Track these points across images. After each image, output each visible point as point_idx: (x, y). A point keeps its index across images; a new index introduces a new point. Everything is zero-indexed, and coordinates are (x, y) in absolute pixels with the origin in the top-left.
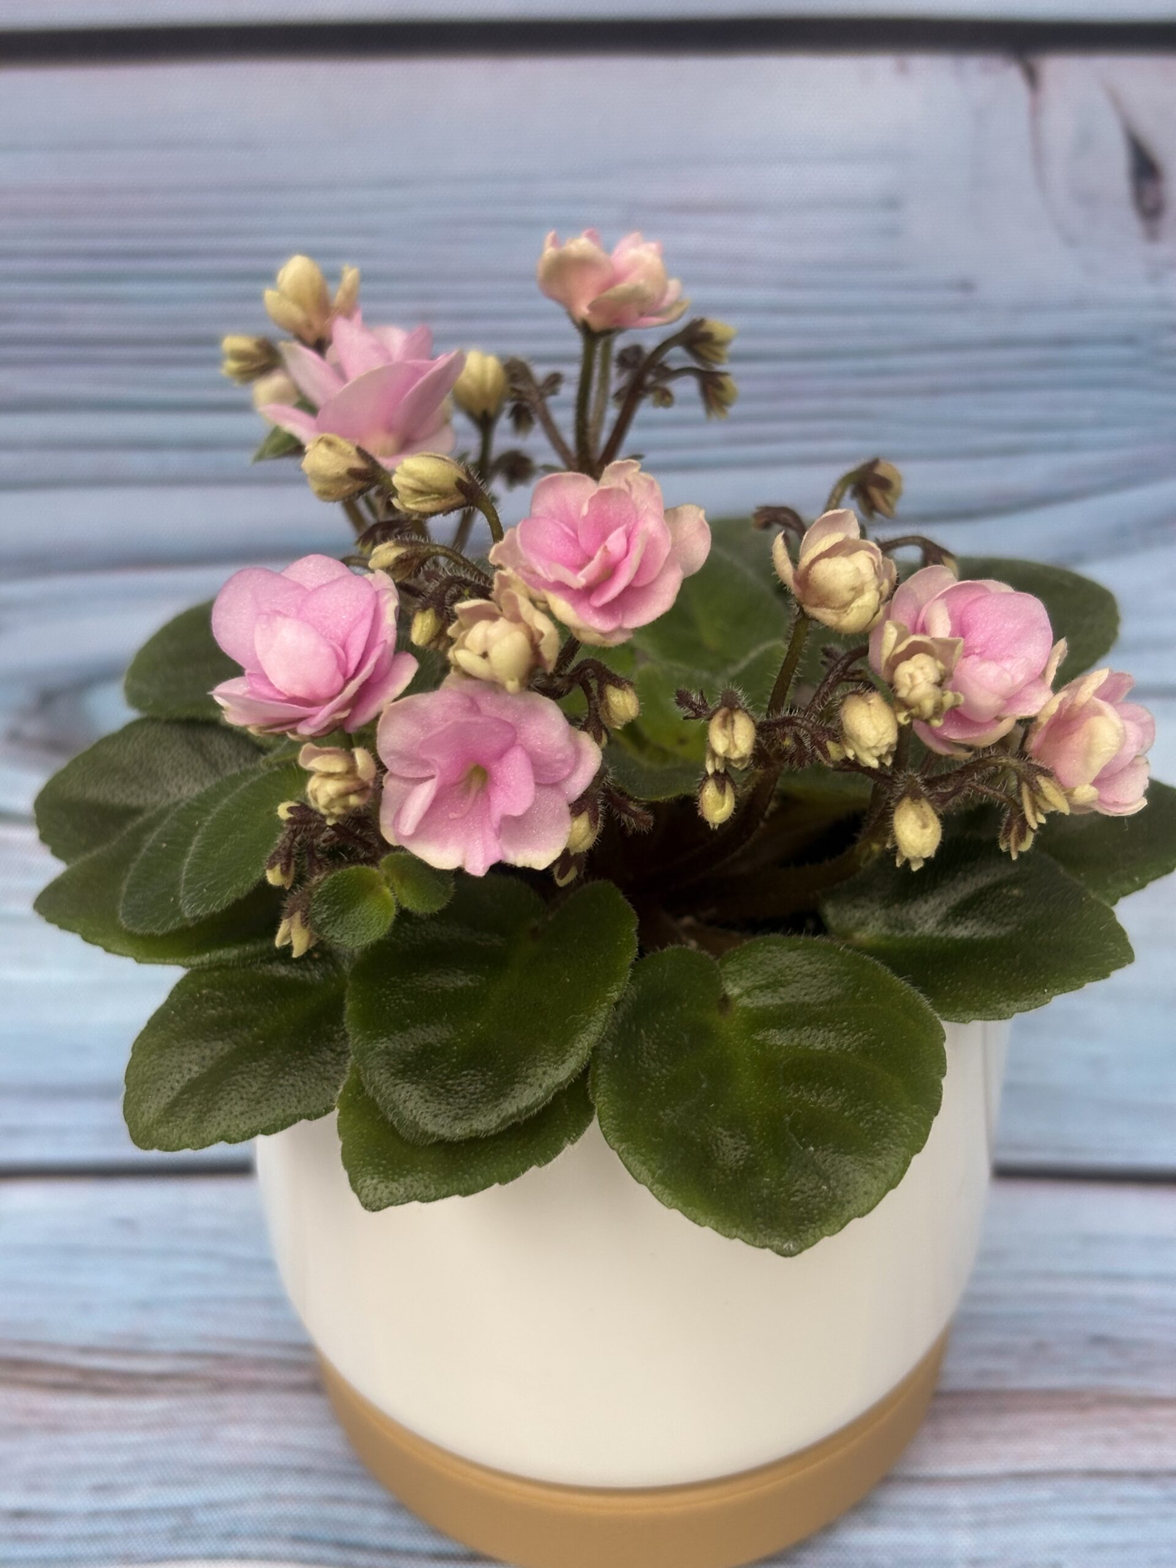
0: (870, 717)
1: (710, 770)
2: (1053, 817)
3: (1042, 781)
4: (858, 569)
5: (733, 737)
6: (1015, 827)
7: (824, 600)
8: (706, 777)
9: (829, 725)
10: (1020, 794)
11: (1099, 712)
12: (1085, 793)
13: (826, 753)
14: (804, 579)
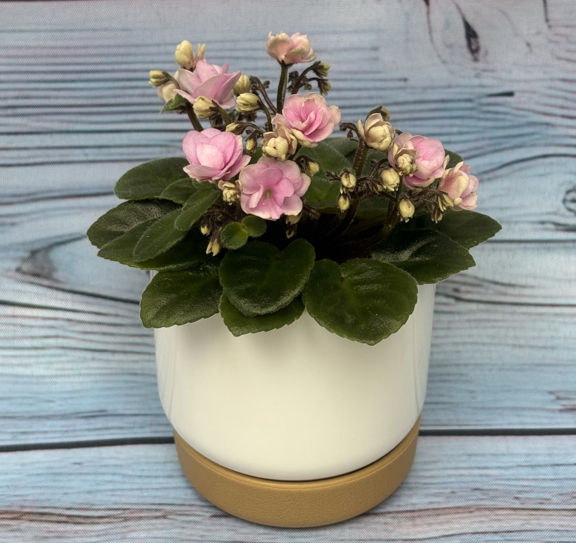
0: (391, 175)
1: (342, 192)
2: (448, 208)
3: (445, 196)
4: (384, 130)
5: (349, 180)
6: (436, 212)
7: (374, 140)
8: (340, 195)
9: (377, 180)
10: (437, 200)
11: (461, 175)
12: (458, 200)
13: (377, 188)
14: (367, 134)
